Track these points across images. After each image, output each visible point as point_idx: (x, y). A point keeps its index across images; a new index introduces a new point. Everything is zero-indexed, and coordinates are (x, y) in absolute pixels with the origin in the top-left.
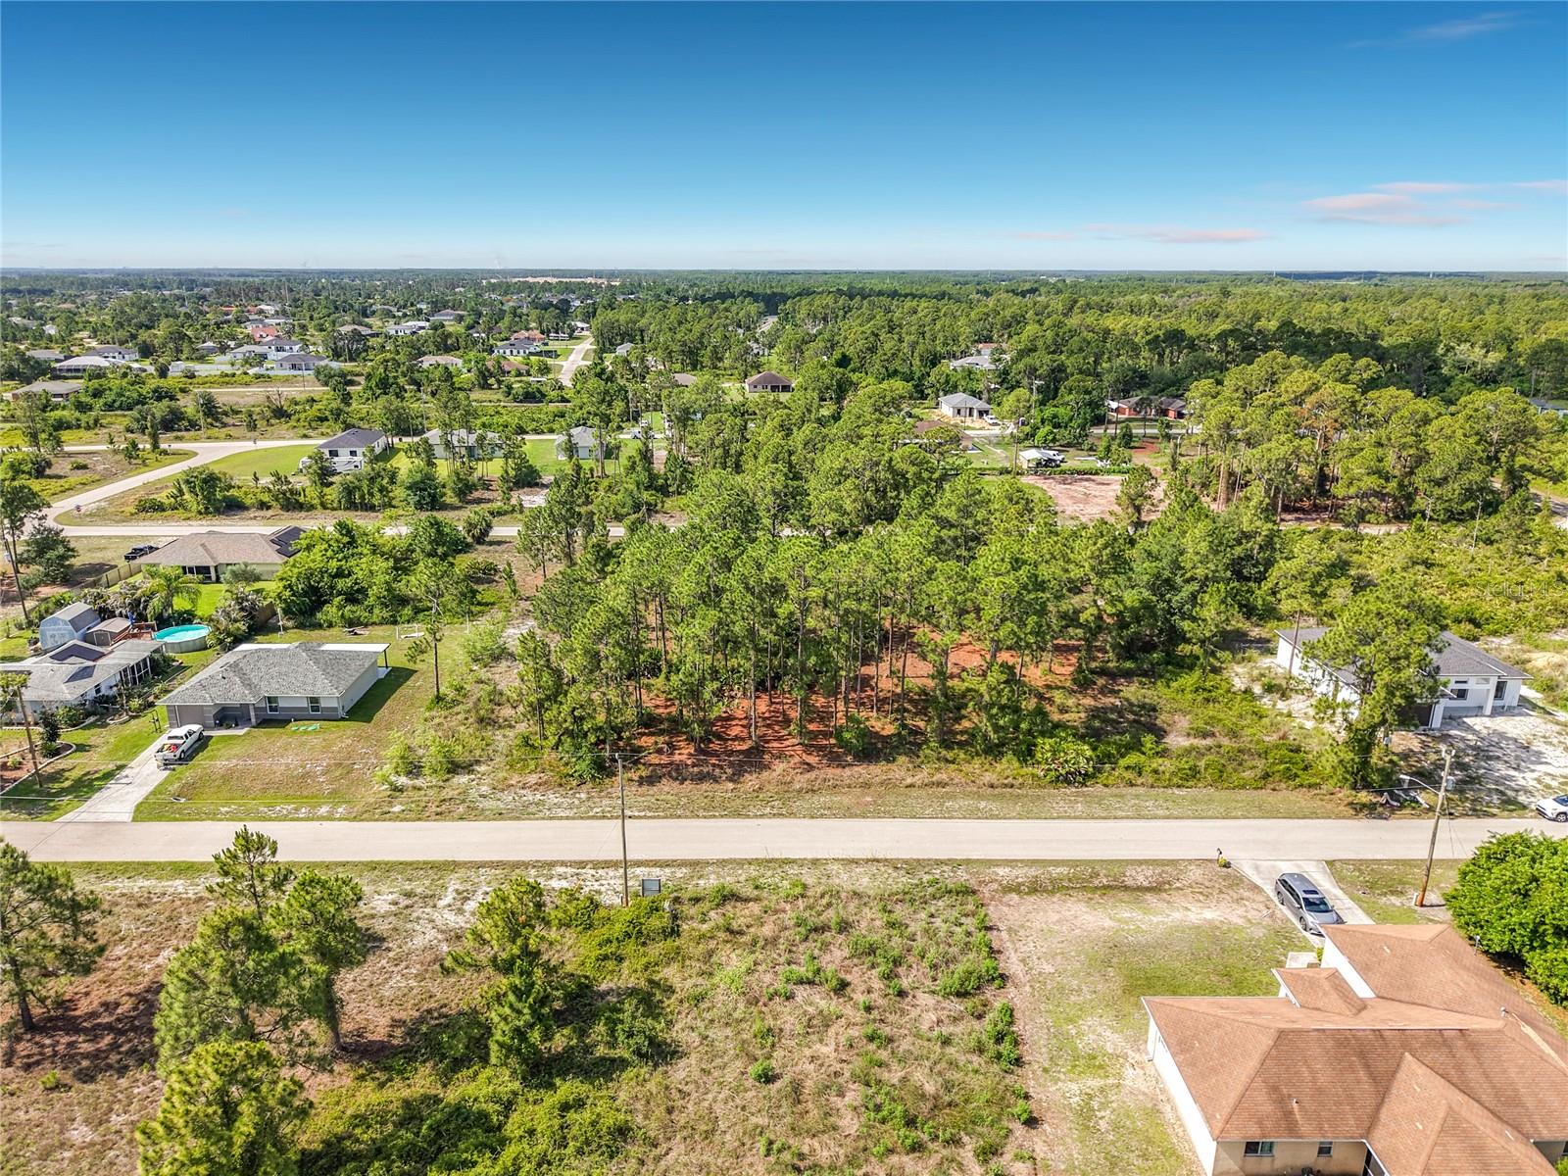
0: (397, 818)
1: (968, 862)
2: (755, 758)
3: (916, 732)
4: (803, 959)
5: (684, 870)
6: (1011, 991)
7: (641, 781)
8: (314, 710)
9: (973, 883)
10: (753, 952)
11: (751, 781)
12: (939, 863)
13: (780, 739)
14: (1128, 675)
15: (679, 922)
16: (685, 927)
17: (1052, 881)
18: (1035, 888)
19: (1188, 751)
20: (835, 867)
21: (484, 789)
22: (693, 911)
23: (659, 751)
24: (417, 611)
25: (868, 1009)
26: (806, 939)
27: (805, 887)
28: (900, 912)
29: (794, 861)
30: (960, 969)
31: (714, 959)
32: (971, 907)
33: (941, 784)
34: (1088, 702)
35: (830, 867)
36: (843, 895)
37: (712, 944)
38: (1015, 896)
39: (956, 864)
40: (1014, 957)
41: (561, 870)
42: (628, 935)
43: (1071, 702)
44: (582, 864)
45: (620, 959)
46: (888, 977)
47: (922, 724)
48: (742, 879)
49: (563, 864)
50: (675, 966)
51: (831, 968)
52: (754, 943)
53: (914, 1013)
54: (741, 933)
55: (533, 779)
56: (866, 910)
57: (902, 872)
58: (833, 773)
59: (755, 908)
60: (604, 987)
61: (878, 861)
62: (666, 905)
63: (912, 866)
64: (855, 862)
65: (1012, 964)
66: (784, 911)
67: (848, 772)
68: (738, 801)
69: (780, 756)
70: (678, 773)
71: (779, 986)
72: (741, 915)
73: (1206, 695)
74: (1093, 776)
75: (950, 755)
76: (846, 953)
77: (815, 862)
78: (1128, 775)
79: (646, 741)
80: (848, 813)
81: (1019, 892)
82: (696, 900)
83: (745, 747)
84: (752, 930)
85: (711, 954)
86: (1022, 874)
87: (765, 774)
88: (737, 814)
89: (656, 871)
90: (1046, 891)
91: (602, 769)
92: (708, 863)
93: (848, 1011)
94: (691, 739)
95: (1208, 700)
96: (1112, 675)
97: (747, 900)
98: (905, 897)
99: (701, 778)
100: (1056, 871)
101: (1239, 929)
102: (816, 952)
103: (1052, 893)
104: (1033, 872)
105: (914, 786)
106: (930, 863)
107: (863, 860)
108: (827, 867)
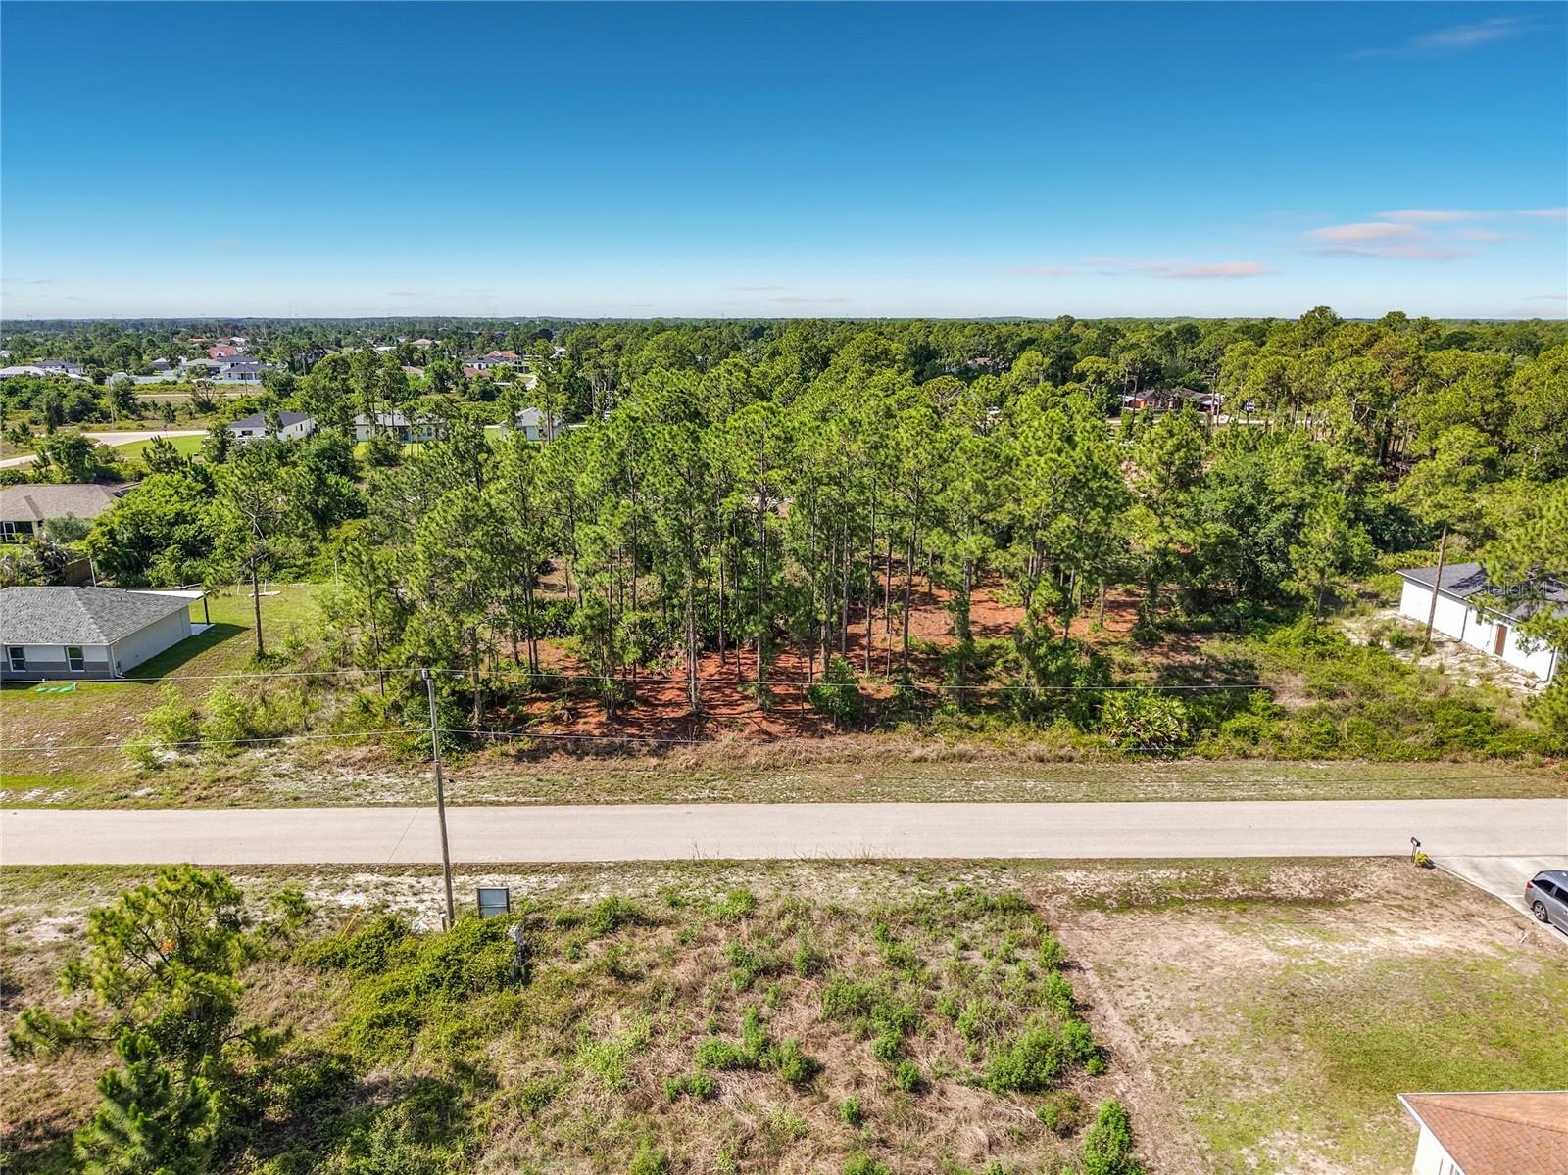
0: (138, 805)
1: (1017, 863)
2: (693, 726)
3: (924, 695)
4: (741, 1022)
5: (560, 878)
6: (1120, 1081)
7: (520, 757)
8: (72, 666)
9: (1028, 895)
10: (652, 1011)
11: (683, 755)
12: (972, 864)
13: (731, 704)
14: (1206, 630)
15: (534, 960)
16: (543, 968)
17: (1155, 890)
18: (1128, 902)
19: (1316, 713)
20: (804, 872)
21: (286, 766)
22: (563, 941)
23: (556, 720)
25: (858, 1118)
26: (748, 987)
27: (753, 902)
28: (911, 941)
29: (739, 864)
30: (1025, 1037)
31: (584, 1024)
32: (1028, 932)
33: (962, 757)
34: (1159, 660)
35: (796, 872)
36: (816, 914)
37: (583, 997)
38: (1098, 917)
39: (999, 866)
40: (1115, 1017)
41: (361, 878)
42: (435, 982)
43: (1136, 660)
44: (398, 870)
45: (415, 1025)
46: (894, 1054)
47: (932, 687)
48: (652, 891)
49: (369, 869)
50: (510, 1037)
51: (788, 1039)
52: (657, 995)
53: (944, 1125)
54: (637, 978)
55: (359, 753)
56: (855, 938)
57: (913, 879)
58: (805, 744)
59: (667, 936)
60: (373, 1077)
61: (873, 862)
62: (512, 931)
63: (928, 870)
64: (838, 864)
65: (1114, 1030)
66: (715, 941)
67: (828, 742)
68: (662, 782)
69: (730, 724)
70: (578, 748)
71: (693, 1073)
72: (638, 949)
73: (1319, 648)
74: (1189, 743)
75: (975, 722)
76: (818, 1011)
77: (772, 865)
78: (1237, 744)
79: (541, 708)
80: (828, 796)
81: (1104, 908)
82: (570, 924)
83: (681, 713)
84: (657, 972)
85: (577, 1014)
86: (1104, 881)
87: (707, 747)
88: (659, 799)
89: (515, 880)
90: (1145, 905)
91: (463, 740)
92: (600, 867)
93: (819, 1122)
94: (604, 704)
95: (1322, 656)
96: (1184, 631)
97: (655, 924)
98: (918, 917)
99: (609, 752)
100: (1159, 876)
101: (1492, 964)
102: (766, 1010)
103: (1158, 908)
104: (1121, 877)
105: (926, 760)
106: (955, 864)
107: (850, 861)
108: (791, 872)
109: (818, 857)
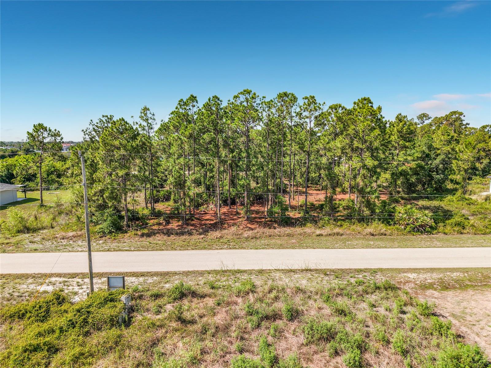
1: (381, 270)
2: (218, 225)
3: (313, 217)
4: (256, 346)
5: (155, 278)
7: (143, 235)
10: (202, 340)
12: (360, 271)
13: (234, 220)
15: (135, 314)
16: (140, 318)
17: (457, 281)
20: (278, 274)
21: (36, 240)
22: (152, 305)
23: (159, 225)
26: (258, 326)
27: (254, 286)
28: (343, 303)
29: (245, 271)
31: (160, 348)
32: (404, 299)
33: (338, 234)
35: (273, 274)
36: (288, 291)
37: (160, 333)
39: (371, 271)
40: (479, 341)
41: (53, 279)
42: (72, 324)
45: (54, 350)
47: (315, 215)
48: (201, 283)
50: (111, 357)
52: (204, 331)
54: (193, 322)
55: (71, 234)
56: (311, 302)
57: (332, 277)
59: (210, 302)
61: (311, 270)
62: (123, 298)
63: (339, 273)
64: (294, 271)
66: (236, 303)
68: (206, 243)
69: (234, 225)
70: (169, 233)
75: (339, 224)
76: (302, 339)
77: (261, 272)
78: (456, 229)
79: (154, 221)
80: (281, 247)
81: (434, 289)
82: (157, 296)
84: (205, 319)
86: (428, 278)
87: (226, 231)
88: (204, 248)
89: (132, 279)
90: (455, 288)
92: (175, 273)
94: (181, 220)
96: (408, 199)
97: (203, 296)
98: (342, 292)
99: (182, 234)
100: (455, 275)
102: (270, 339)
103: (462, 289)
105: (322, 235)
106: (351, 271)
107: (299, 270)
108: (270, 274)
109: (283, 268)
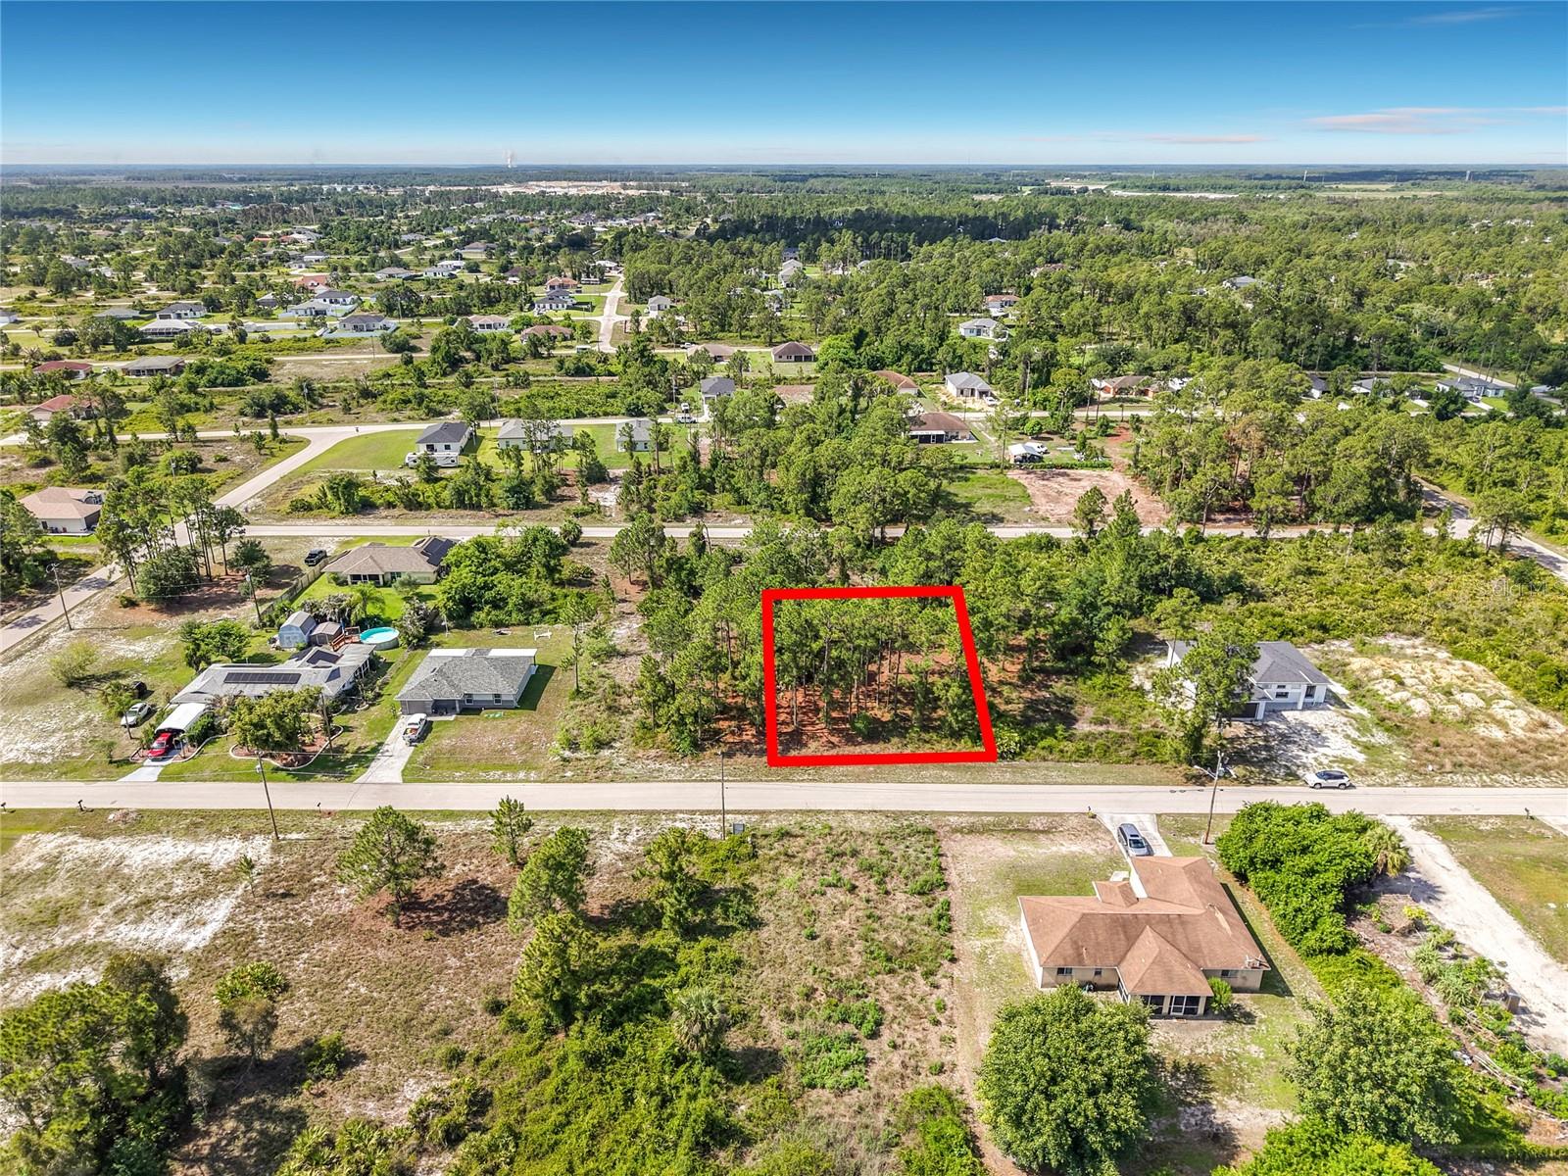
0: (571, 781)
1: (932, 813)
2: (796, 738)
3: (906, 719)
4: (830, 872)
5: (756, 817)
6: (950, 892)
7: (723, 755)
8: (497, 703)
9: (934, 827)
10: (801, 868)
12: (914, 813)
13: (813, 724)
14: (1059, 672)
15: (757, 850)
16: (761, 852)
17: (983, 825)
18: (972, 830)
19: (1087, 736)
20: (849, 816)
21: (622, 760)
22: (764, 843)
23: (733, 733)
24: (545, 613)
25: (868, 901)
26: (832, 860)
27: (831, 828)
28: (889, 844)
29: (824, 812)
30: (921, 879)
31: (779, 872)
32: (931, 842)
34: (1027, 695)
35: (846, 815)
36: (854, 834)
37: (777, 863)
38: (959, 835)
39: (924, 814)
40: (954, 873)
41: (681, 816)
42: (728, 858)
43: (1014, 695)
44: (693, 812)
45: (725, 871)
46: (879, 883)
47: (909, 712)
48: (792, 822)
49: (682, 812)
50: (757, 876)
51: (846, 878)
52: (802, 863)
53: (894, 903)
54: (794, 856)
56: (868, 843)
57: (891, 819)
58: (849, 749)
59: (801, 841)
60: (717, 887)
61: (876, 812)
62: (748, 839)
63: (897, 815)
64: (862, 812)
65: (952, 877)
66: (819, 844)
67: (858, 749)
69: (814, 737)
70: (746, 749)
71: (817, 887)
72: (794, 846)
73: (1109, 691)
74: (1020, 754)
75: (926, 736)
76: (856, 869)
77: (837, 812)
78: (1042, 753)
79: (723, 725)
80: (858, 779)
81: (961, 832)
82: (766, 836)
83: (790, 729)
84: (800, 855)
85: (777, 868)
86: (965, 821)
87: (803, 750)
88: (786, 779)
89: (739, 817)
90: (978, 832)
91: (697, 746)
92: (770, 812)
93: (857, 902)
94: (752, 724)
95: (1110, 695)
96: (1047, 672)
97: (796, 836)
98: (892, 835)
99: (762, 753)
100: (986, 819)
101: (1089, 857)
102: (838, 868)
103: (982, 833)
104: (972, 820)
106: (908, 813)
107: (867, 811)
109: (855, 809)
